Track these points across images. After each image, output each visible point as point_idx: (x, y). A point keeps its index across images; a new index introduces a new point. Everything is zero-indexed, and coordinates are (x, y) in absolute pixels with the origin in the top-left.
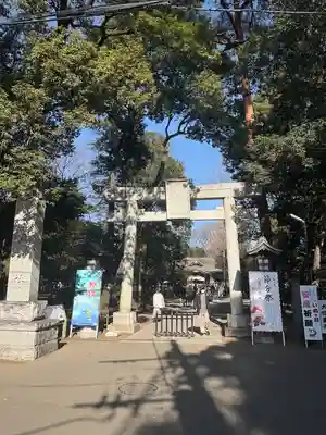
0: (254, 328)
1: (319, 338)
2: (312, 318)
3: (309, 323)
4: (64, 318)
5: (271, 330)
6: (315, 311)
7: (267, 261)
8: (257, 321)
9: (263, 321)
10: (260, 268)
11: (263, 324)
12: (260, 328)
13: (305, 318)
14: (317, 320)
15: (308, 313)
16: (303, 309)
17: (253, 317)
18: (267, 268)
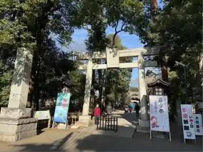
0: (152, 129)
1: (193, 137)
2: (189, 125)
3: (187, 128)
4: (49, 117)
5: (163, 131)
6: (191, 120)
7: (161, 90)
8: (154, 125)
9: (158, 124)
10: (157, 93)
11: (158, 127)
12: (155, 129)
13: (184, 125)
14: (192, 126)
15: (186, 122)
16: (183, 119)
17: (151, 122)
18: (160, 93)
